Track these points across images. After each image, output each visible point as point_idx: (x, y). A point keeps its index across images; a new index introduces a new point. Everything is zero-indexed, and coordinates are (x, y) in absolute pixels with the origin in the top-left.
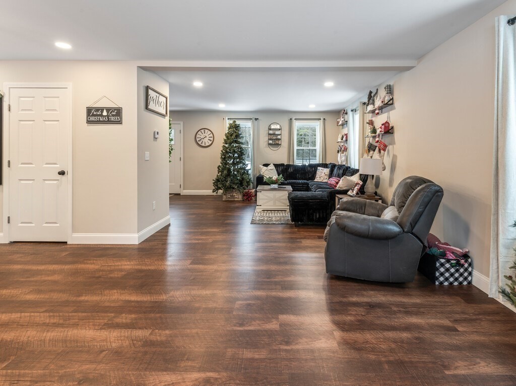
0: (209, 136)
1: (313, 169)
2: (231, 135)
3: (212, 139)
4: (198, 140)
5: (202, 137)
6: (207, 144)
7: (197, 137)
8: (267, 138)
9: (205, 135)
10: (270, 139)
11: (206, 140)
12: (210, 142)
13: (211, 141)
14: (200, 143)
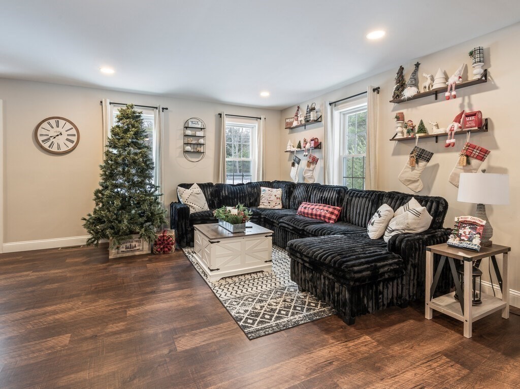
0: (69, 132)
1: (255, 189)
2: (126, 131)
3: (75, 139)
4: (40, 139)
5: (52, 133)
6: (64, 149)
7: (39, 133)
8: (181, 142)
9: (60, 129)
10: (187, 144)
11: (61, 140)
12: (71, 145)
13: (72, 142)
14: (46, 146)
